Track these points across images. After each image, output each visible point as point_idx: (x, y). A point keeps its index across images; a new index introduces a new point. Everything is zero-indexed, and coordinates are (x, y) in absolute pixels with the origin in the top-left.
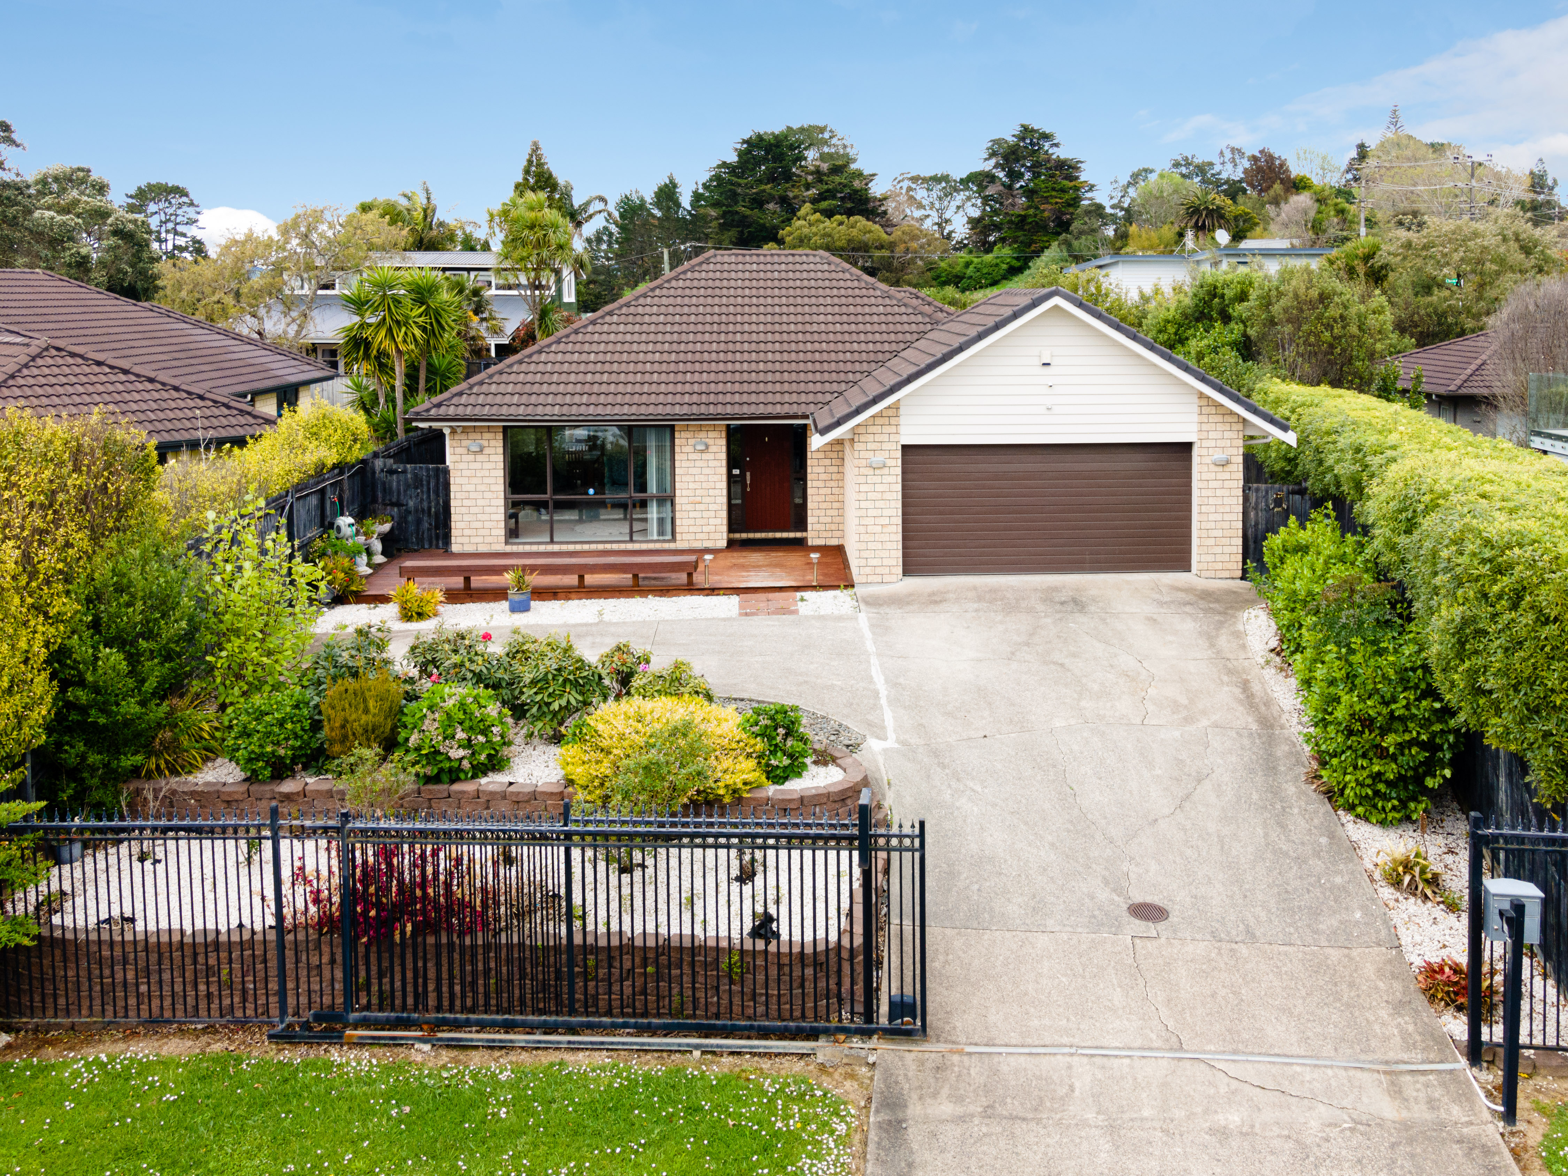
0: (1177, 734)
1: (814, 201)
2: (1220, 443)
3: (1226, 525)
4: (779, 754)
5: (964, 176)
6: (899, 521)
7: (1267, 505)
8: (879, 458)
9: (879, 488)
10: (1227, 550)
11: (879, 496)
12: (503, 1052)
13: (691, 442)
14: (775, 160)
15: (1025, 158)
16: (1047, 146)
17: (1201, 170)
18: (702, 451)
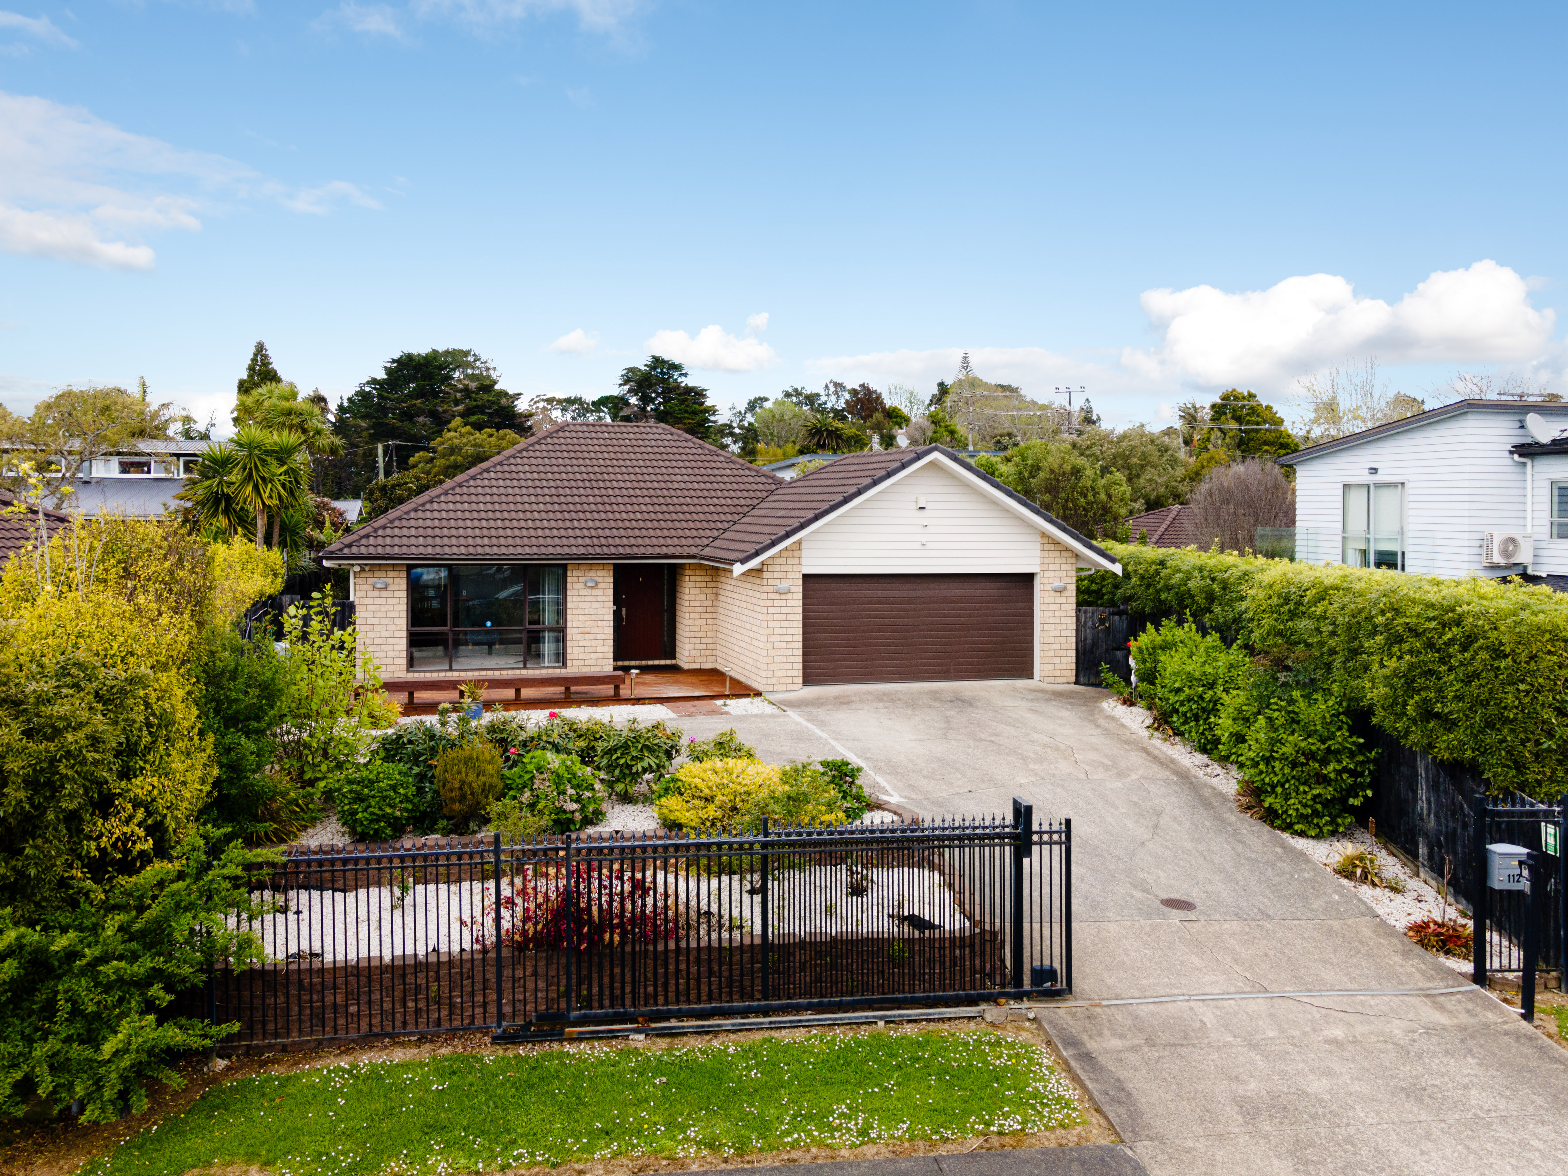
0: (1120, 784)
1: (463, 415)
2: (1058, 574)
3: (1063, 640)
4: (848, 798)
5: (596, 399)
6: (800, 638)
7: (1094, 624)
8: (784, 585)
9: (784, 610)
10: (1064, 660)
11: (784, 617)
12: (711, 1036)
13: (582, 579)
14: (424, 378)
15: (656, 384)
16: (676, 375)
17: (811, 399)
18: (592, 588)
